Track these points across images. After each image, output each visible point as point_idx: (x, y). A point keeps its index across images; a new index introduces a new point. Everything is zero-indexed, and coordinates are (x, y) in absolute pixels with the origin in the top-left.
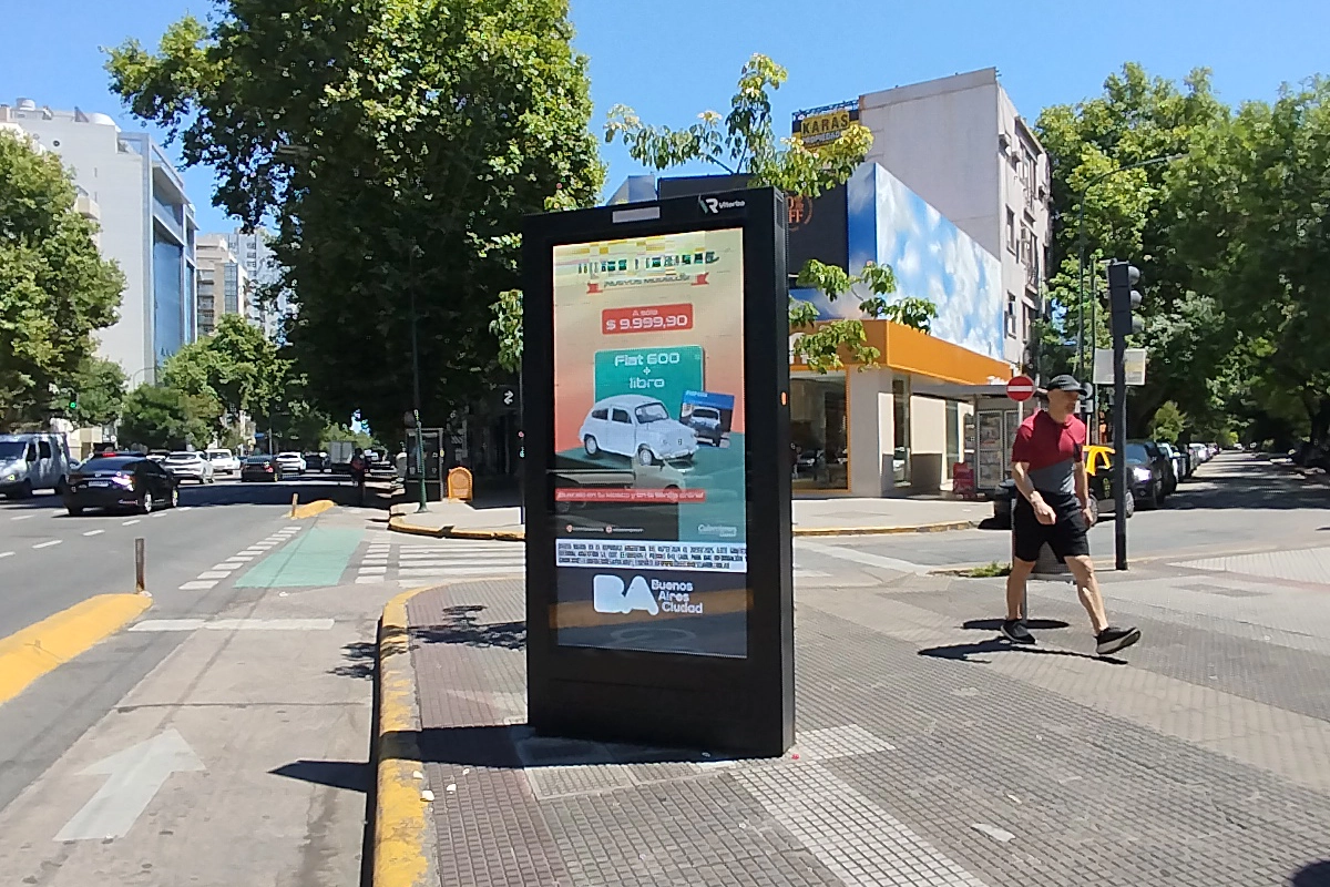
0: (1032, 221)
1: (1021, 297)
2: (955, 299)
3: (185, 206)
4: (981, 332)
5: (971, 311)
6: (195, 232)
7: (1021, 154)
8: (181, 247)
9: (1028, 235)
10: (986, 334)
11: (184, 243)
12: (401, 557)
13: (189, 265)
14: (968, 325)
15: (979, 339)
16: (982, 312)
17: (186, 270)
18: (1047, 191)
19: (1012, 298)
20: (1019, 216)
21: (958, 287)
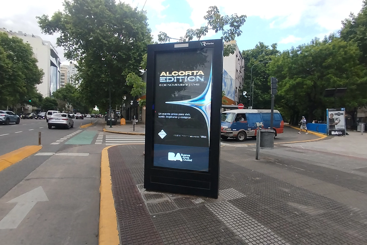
0: (241, 73)
1: (238, 88)
2: (226, 87)
3: (58, 58)
4: (231, 95)
5: (229, 90)
6: (60, 64)
7: (240, 59)
8: (57, 67)
9: (240, 75)
10: (232, 95)
11: (58, 66)
12: (106, 138)
13: (59, 71)
14: (228, 94)
15: (230, 96)
16: (231, 91)
17: (58, 73)
18: (244, 67)
19: (236, 88)
20: (239, 71)
21: (227, 85)
